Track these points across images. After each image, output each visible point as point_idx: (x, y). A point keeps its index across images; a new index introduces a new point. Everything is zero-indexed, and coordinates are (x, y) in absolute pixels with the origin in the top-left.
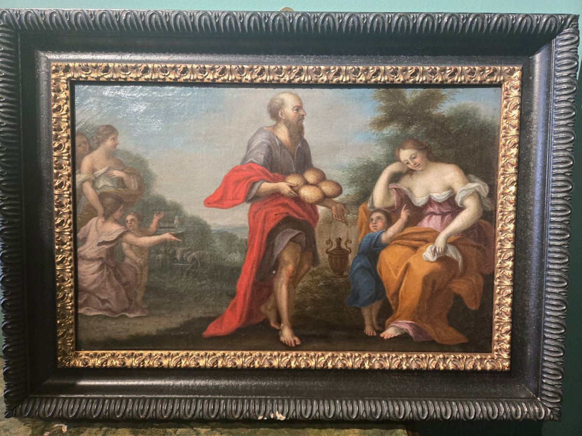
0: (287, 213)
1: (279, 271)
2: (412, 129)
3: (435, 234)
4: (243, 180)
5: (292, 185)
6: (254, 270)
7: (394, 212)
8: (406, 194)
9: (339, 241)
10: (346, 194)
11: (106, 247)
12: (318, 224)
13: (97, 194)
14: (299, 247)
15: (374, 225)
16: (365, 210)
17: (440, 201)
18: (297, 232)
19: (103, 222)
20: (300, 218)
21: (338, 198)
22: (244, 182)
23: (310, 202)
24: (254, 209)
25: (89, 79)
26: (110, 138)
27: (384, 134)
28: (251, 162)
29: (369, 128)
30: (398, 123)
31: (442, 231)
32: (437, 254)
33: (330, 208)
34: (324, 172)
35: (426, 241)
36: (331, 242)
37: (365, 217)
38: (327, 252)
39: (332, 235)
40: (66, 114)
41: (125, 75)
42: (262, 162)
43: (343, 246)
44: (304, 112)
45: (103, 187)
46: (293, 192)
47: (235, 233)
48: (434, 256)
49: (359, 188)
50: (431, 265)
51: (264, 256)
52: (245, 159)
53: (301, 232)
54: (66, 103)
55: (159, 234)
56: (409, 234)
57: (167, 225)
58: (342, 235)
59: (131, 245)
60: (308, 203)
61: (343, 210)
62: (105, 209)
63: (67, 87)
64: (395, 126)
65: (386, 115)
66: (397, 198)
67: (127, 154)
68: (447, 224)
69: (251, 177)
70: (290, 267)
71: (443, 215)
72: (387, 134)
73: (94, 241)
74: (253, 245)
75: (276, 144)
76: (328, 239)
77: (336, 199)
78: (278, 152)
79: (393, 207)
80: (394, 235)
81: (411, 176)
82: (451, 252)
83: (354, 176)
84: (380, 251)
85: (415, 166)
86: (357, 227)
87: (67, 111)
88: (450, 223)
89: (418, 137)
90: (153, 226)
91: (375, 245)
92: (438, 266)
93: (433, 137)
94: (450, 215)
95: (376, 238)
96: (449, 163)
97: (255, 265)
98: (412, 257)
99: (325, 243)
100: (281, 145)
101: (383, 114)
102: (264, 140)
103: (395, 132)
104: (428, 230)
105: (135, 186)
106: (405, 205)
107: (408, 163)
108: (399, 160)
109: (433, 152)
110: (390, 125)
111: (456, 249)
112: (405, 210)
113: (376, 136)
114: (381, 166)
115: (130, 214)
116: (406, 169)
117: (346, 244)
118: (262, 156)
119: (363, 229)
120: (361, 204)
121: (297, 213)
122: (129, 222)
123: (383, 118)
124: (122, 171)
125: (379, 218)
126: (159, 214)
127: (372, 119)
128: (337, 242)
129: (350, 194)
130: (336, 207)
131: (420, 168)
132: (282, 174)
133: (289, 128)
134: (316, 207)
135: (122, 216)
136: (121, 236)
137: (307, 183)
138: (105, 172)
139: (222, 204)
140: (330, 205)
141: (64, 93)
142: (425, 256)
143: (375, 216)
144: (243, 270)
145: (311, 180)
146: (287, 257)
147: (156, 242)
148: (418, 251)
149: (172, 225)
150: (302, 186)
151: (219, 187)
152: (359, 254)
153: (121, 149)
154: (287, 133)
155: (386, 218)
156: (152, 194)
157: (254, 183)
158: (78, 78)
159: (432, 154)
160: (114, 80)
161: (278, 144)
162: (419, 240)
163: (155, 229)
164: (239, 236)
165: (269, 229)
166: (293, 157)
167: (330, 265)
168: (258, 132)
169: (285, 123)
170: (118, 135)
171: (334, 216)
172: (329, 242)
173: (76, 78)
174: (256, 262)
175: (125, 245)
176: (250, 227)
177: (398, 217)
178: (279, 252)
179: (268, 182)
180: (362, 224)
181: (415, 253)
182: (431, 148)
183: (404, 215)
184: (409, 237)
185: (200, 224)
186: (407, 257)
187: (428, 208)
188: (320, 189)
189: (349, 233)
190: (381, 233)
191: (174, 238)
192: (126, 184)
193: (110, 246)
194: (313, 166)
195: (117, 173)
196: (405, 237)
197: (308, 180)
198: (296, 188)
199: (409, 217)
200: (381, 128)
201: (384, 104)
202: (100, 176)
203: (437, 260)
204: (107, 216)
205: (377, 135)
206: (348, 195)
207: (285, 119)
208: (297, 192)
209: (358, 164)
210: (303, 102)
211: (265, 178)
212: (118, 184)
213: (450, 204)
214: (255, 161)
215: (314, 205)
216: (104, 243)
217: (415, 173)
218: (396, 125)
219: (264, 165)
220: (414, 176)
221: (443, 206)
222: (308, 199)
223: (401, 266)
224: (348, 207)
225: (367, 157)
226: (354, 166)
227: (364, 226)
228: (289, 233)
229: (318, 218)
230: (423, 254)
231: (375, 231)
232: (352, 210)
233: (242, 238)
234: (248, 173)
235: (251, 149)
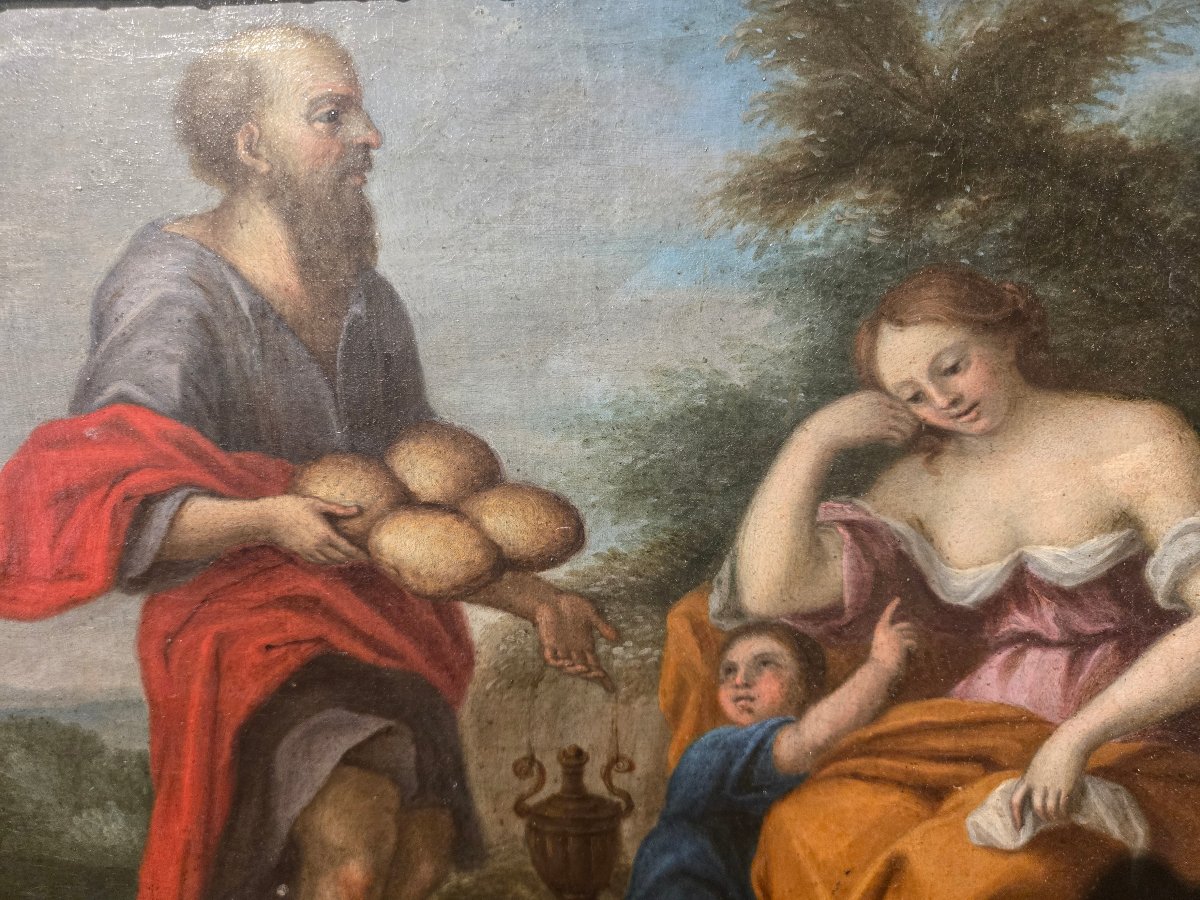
0: (319, 640)
1: (304, 887)
2: (948, 216)
3: (1034, 730)
4: (93, 486)
5: (332, 508)
6: (193, 881)
7: (838, 633)
8: (903, 548)
9: (575, 762)
10: (603, 549)
12: (472, 688)
14: (392, 791)
15: (742, 692)
16: (698, 627)
17: (1068, 584)
18: (373, 725)
20: (385, 662)
21: (565, 568)
22: (98, 496)
23: (431, 587)
24: (165, 621)
27: (798, 247)
28: (123, 398)
29: (719, 214)
30: (875, 187)
31: (1065, 719)
32: (1035, 815)
33: (528, 615)
34: (493, 446)
35: (989, 764)
36: (535, 769)
37: (697, 658)
38: (520, 809)
39: (541, 737)
42: (176, 394)
43: (593, 782)
44: (369, 124)
46: (342, 543)
47: (87, 725)
48: (1019, 824)
49: (665, 521)
50: (1003, 865)
51: (230, 829)
52: (87, 388)
53: (392, 723)
56: (909, 731)
58: (589, 736)
60: (416, 594)
61: (589, 628)
64: (862, 203)
65: (809, 141)
66: (857, 568)
68: (1094, 690)
69: (128, 474)
70: (355, 871)
71: (1078, 645)
72: (815, 245)
74: (175, 780)
75: (236, 305)
76: (524, 753)
77: (558, 575)
78: (249, 350)
79: (834, 611)
80: (835, 738)
81: (929, 461)
82: (1101, 809)
83: (640, 465)
84: (767, 806)
85: (954, 411)
86: (661, 702)
88: (1110, 682)
89: (976, 261)
91: (745, 781)
92: (1035, 869)
93: (1055, 262)
94: (1111, 646)
95: (748, 751)
96: (1129, 395)
97: (192, 863)
98: (917, 833)
99: (507, 771)
100: (263, 308)
101: (793, 133)
102: (173, 289)
103: (856, 232)
104: (1002, 712)
106: (896, 601)
107: (917, 398)
108: (874, 384)
109: (1053, 341)
110: (831, 197)
111: (1124, 797)
112: (893, 622)
113: (758, 256)
114: (782, 410)
116: (906, 428)
117: (607, 776)
118: (173, 373)
119: (689, 713)
120: (676, 598)
121: (369, 641)
123: (792, 160)
125: (763, 661)
127: (737, 167)
128: (565, 766)
129: (622, 550)
130: (557, 612)
131: (981, 424)
132: (278, 454)
133: (291, 220)
134: (459, 613)
137: (405, 500)
140: (526, 601)
142: (978, 826)
143: (744, 652)
144: (145, 878)
145: (427, 483)
146: (334, 828)
148: (949, 804)
150: (382, 516)
152: (669, 820)
154: (283, 247)
155: (800, 660)
157: (149, 502)
159: (1046, 349)
161: (245, 307)
162: (956, 758)
164: (110, 739)
165: (242, 711)
166: (328, 370)
167: (534, 862)
168: (138, 248)
169: (272, 194)
171: (548, 654)
172: (528, 766)
174: (196, 849)
176: (153, 703)
177: (860, 655)
178: (296, 809)
179: (213, 494)
180: (681, 688)
181: (933, 812)
182: (1042, 320)
183: (887, 645)
184: (910, 744)
186: (894, 829)
187: (1007, 612)
188: (476, 526)
189: (623, 732)
190: (774, 728)
194: (432, 414)
196: (890, 744)
197: (414, 486)
198: (356, 525)
199: (910, 657)
200: (781, 212)
201: (801, 83)
203: (1032, 845)
205: (762, 248)
206: (615, 556)
207: (269, 173)
208: (360, 541)
209: (663, 404)
210: (362, 75)
211: (197, 474)
213: (1116, 597)
214: (140, 394)
215: (444, 605)
217: (951, 447)
218: (860, 195)
219: (185, 413)
220: (947, 463)
221: (1080, 606)
222: (416, 574)
223: (863, 870)
224: (615, 611)
225: (706, 369)
226: (638, 414)
227: (693, 696)
228: (338, 728)
229: (470, 663)
230: (970, 820)
231: (745, 718)
232: (635, 624)
233: (124, 746)
234: (115, 455)
235: (115, 334)
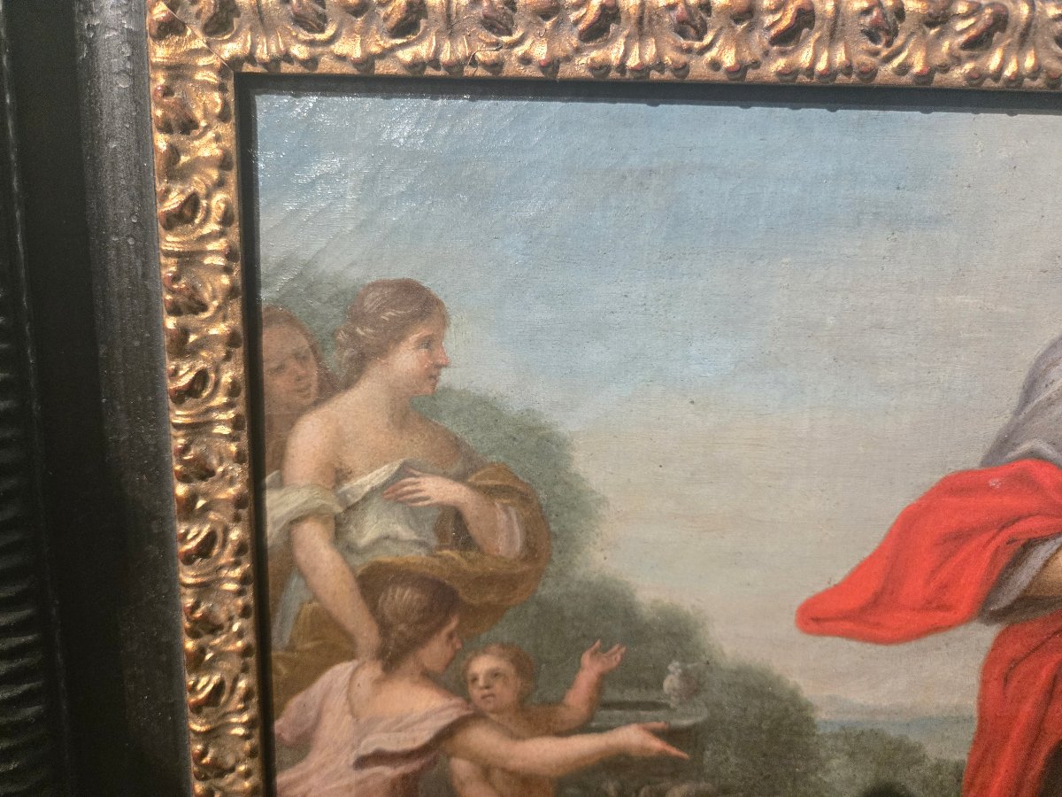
4: (984, 529)
11: (389, 772)
13: (352, 570)
19: (378, 682)
22: (985, 537)
24: (1014, 649)
25: (326, 66)
26: (413, 338)
28: (1034, 455)
40: (222, 234)
41: (497, 45)
45: (376, 543)
47: (914, 737)
54: (220, 184)
55: (600, 730)
57: (632, 695)
59: (486, 771)
62: (384, 628)
63: (225, 104)
67: (485, 409)
69: (1019, 519)
73: (338, 751)
87: (226, 220)
90: (578, 697)
105: (511, 542)
115: (485, 652)
122: (481, 682)
124: (460, 478)
126: (605, 650)
135: (453, 659)
136: (447, 734)
138: (385, 485)
139: (877, 625)
141: (211, 135)
147: (584, 758)
149: (652, 696)
151: (871, 557)
153: (457, 387)
156: (580, 572)
157: (1029, 546)
158: (276, 61)
160: (442, 73)
163: (584, 709)
164: (932, 751)
170: (444, 321)
173: (265, 65)
175: (461, 767)
176: (982, 719)
185: (772, 696)
191: (657, 745)
192: (474, 532)
193: (403, 769)
195: (438, 489)
202: (365, 499)
204: (392, 659)
212: (441, 534)
214: (1048, 451)
216: (380, 757)
233: (944, 756)
234: (1010, 503)
235: (1041, 398)
